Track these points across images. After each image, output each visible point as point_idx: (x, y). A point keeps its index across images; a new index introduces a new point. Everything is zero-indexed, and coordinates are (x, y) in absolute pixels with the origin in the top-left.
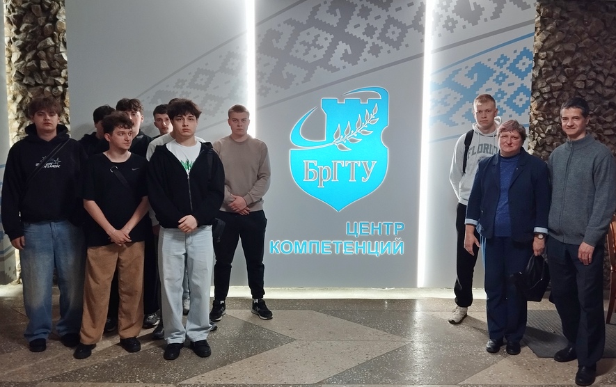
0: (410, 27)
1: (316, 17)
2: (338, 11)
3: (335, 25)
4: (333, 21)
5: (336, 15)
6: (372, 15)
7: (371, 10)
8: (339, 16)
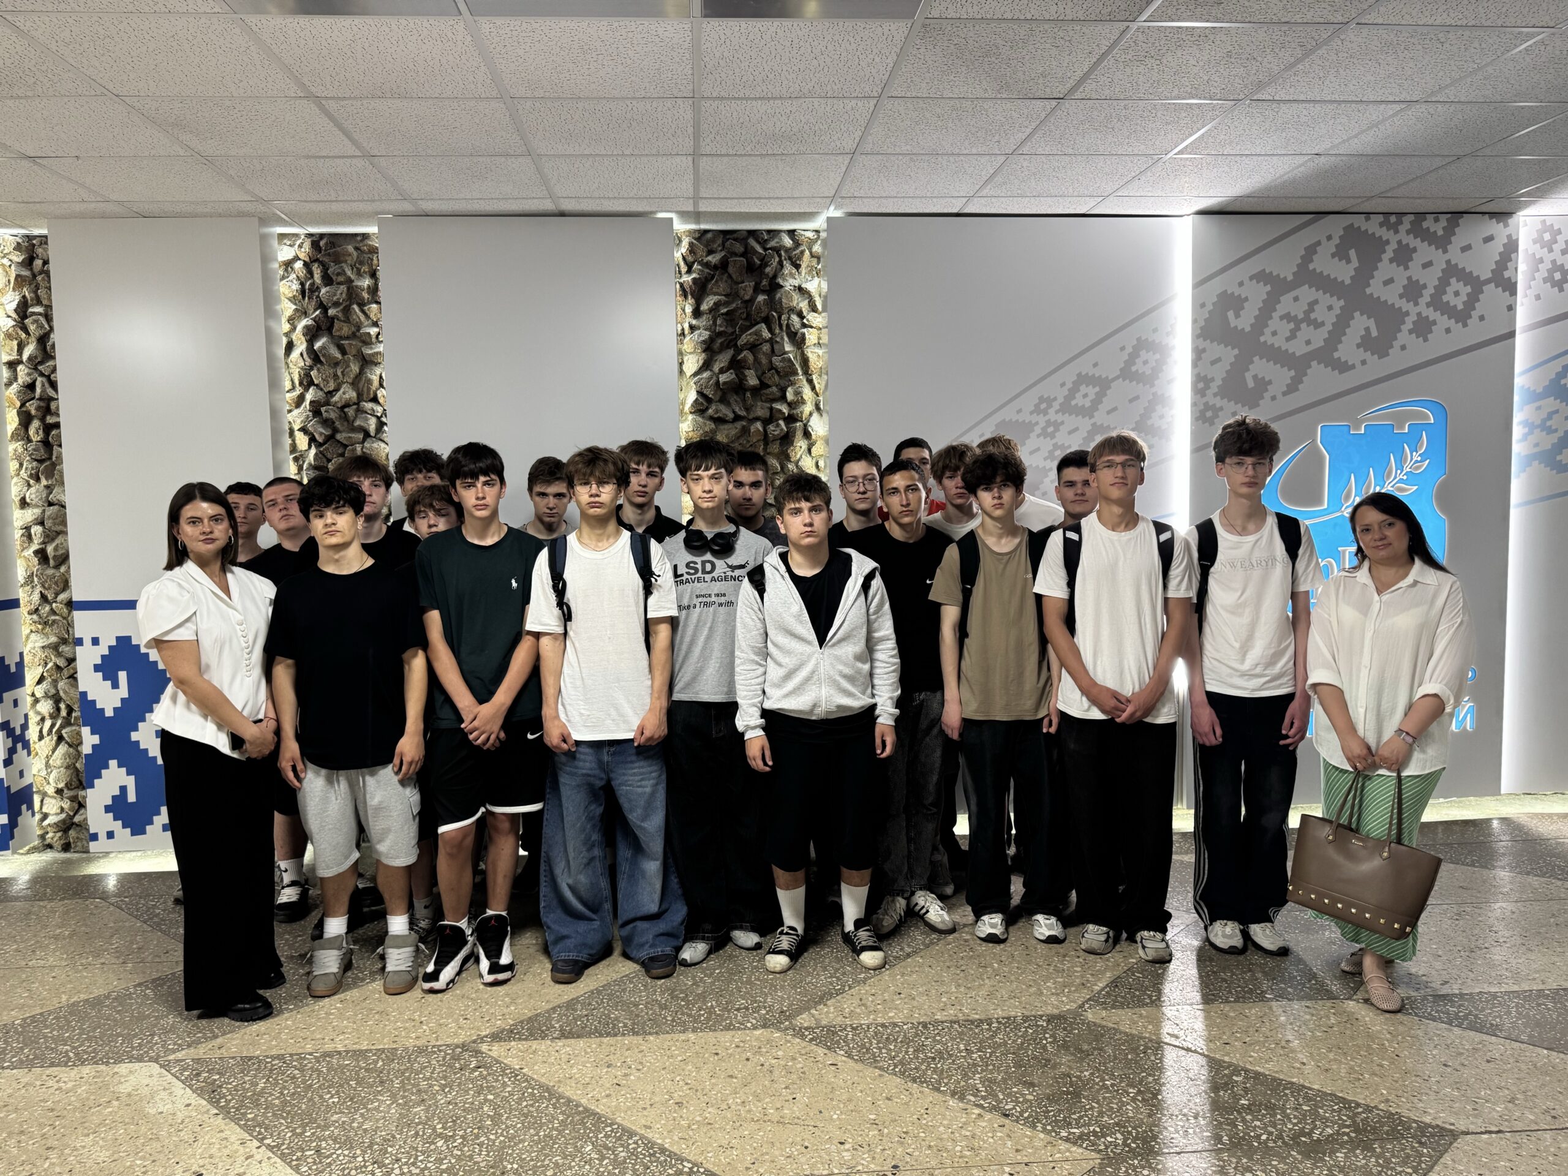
0: (1488, 282)
1: (1311, 267)
2: (1352, 253)
3: (1348, 281)
4: (1344, 272)
5: (1349, 261)
6: (1418, 259)
7: (1415, 250)
8: (1355, 263)
